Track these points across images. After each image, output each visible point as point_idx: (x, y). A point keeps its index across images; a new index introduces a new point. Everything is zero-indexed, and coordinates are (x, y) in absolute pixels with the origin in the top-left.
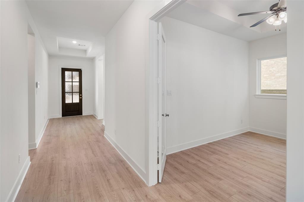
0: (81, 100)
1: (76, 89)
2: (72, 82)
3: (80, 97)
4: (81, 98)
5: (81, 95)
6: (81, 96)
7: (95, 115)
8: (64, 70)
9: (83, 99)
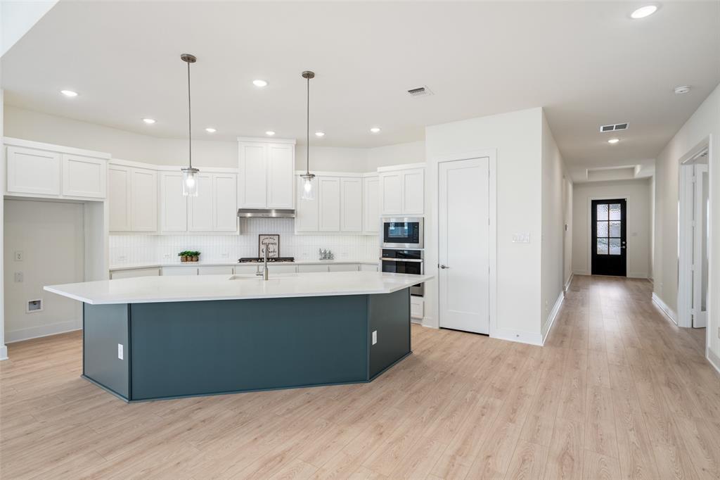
0: (624, 251)
1: (616, 232)
2: (609, 221)
3: (622, 245)
4: (624, 247)
5: (624, 243)
6: (625, 245)
7: (652, 280)
8: (595, 203)
9: (627, 249)
